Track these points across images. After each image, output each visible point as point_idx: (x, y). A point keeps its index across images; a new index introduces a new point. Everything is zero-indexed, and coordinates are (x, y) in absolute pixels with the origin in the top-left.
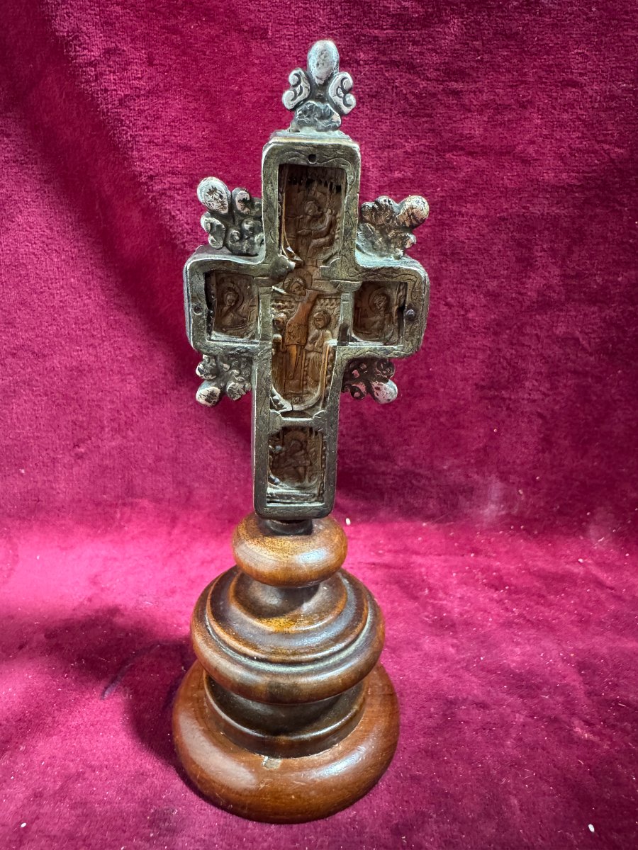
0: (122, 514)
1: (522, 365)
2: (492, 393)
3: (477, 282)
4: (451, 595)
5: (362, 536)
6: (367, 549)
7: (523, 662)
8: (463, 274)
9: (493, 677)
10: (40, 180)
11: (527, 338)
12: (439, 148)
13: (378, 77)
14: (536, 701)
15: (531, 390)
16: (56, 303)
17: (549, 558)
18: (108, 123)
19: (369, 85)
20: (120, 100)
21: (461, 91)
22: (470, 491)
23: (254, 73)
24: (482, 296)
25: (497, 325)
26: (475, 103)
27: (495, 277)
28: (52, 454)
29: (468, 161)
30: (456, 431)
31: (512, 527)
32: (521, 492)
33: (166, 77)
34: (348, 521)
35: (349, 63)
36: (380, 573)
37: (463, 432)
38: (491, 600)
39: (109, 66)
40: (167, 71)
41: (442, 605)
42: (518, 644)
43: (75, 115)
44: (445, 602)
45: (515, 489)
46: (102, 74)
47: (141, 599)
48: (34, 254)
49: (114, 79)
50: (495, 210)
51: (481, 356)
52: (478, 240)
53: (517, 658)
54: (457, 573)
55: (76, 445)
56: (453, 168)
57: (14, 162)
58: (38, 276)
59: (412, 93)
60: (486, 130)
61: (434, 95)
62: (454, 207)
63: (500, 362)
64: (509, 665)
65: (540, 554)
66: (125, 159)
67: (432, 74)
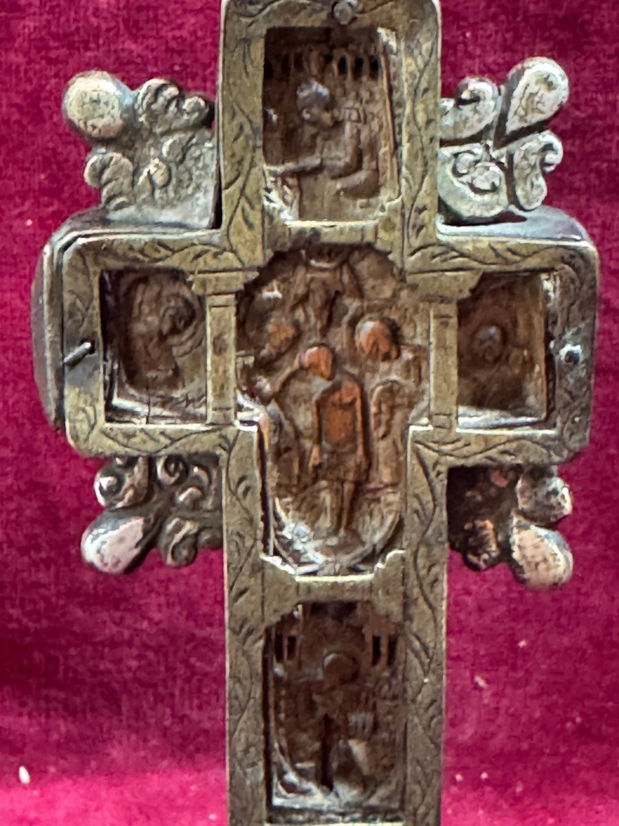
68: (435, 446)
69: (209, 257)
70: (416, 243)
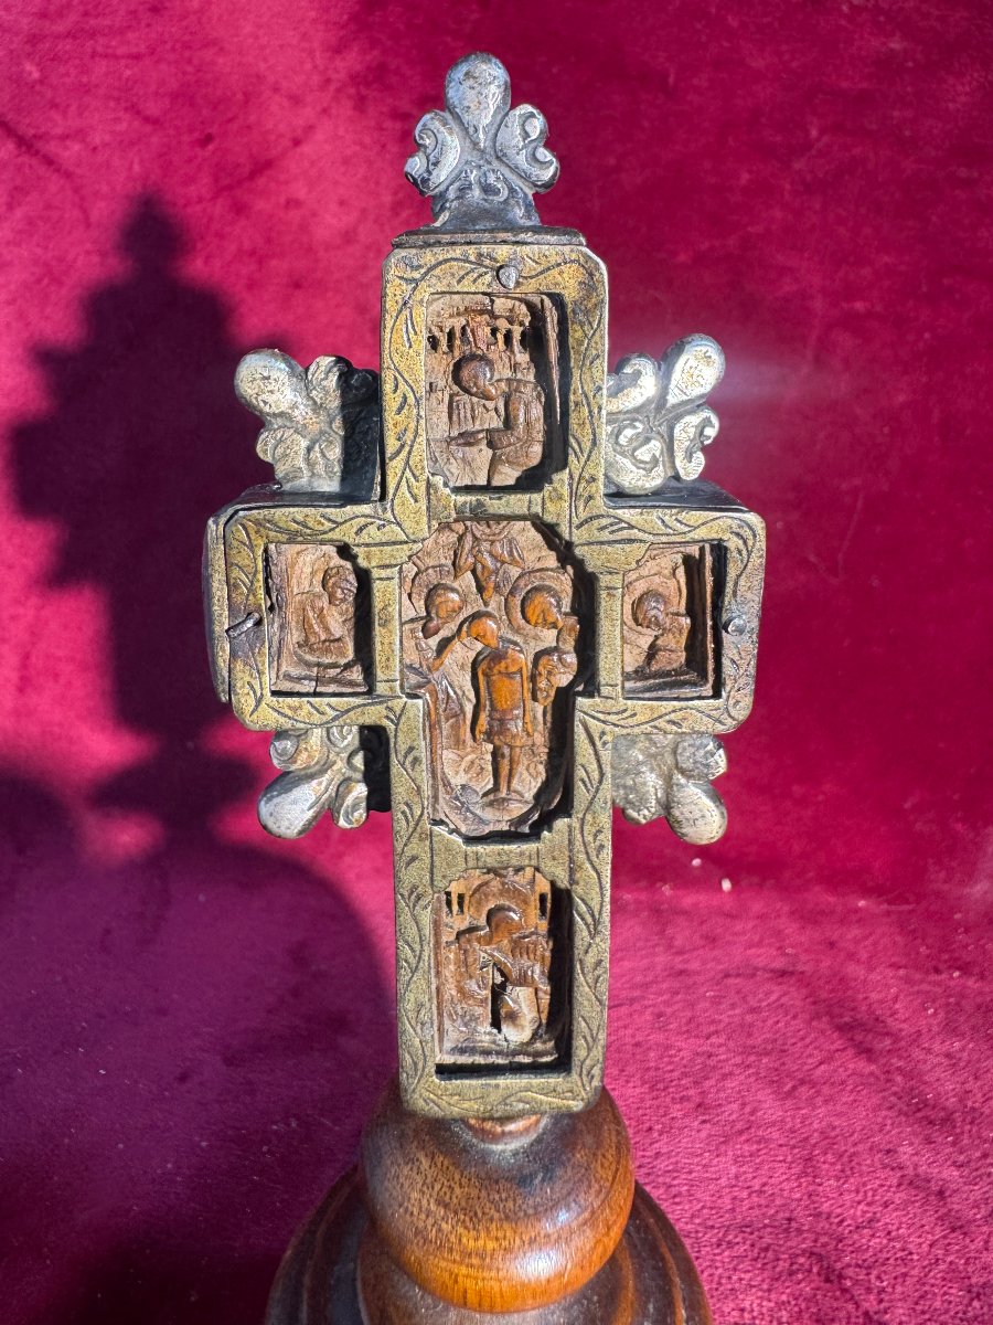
68: (601, 716)
69: (372, 529)
70: (583, 516)
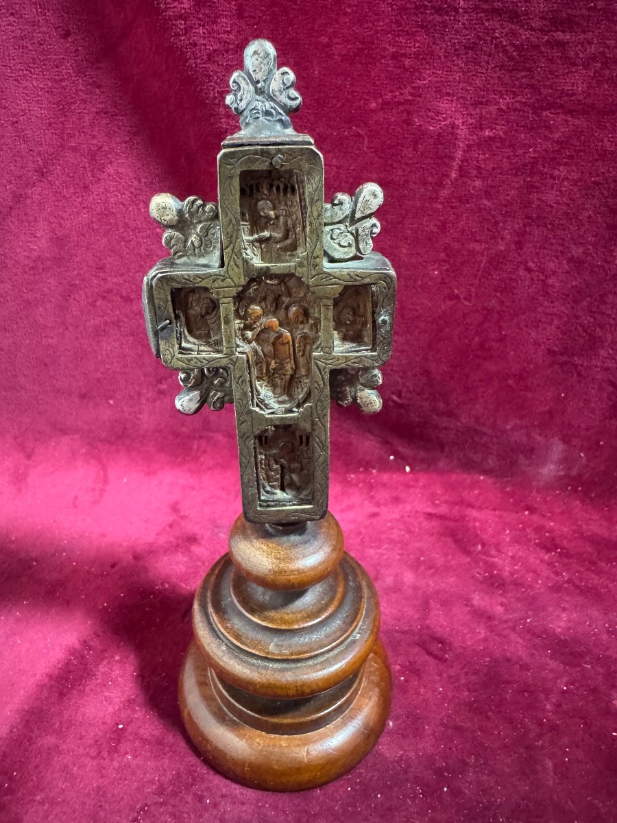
0: (199, 446)
1: (598, 331)
2: (564, 359)
3: (561, 248)
4: (503, 553)
5: (421, 484)
6: (425, 499)
7: (569, 628)
8: (547, 239)
9: (537, 641)
10: (129, 131)
11: (609, 306)
12: (536, 105)
13: (477, 27)
14: (578, 669)
15: (606, 358)
16: (143, 250)
17: (605, 523)
18: (197, 79)
19: (467, 35)
20: (209, 55)
21: (568, 43)
22: (530, 451)
23: (346, 23)
24: (565, 262)
25: (578, 292)
26: (581, 56)
27: (581, 244)
28: (137, 388)
29: (566, 121)
30: (522, 393)
31: (569, 488)
32: (582, 455)
33: (256, 29)
34: (408, 469)
35: (447, 12)
36: (435, 523)
37: (529, 395)
38: (542, 561)
39: (199, 19)
40: (257, 24)
41: (493, 562)
42: (564, 609)
43: (164, 67)
44: (496, 560)
45: (577, 451)
46: (191, 27)
47: (216, 530)
48: (123, 204)
49: (204, 33)
50: (590, 173)
51: (556, 322)
52: (568, 205)
53: (563, 624)
54: (511, 531)
55: (160, 382)
56: (548, 128)
57: (105, 113)
58: (126, 225)
59: (513, 45)
60: (590, 87)
61: (536, 47)
62: (546, 170)
63: (576, 329)
64: (555, 630)
65: (595, 517)
66: (211, 115)
67: (537, 23)
68: (324, 361)
69: (219, 281)
70: (314, 273)
